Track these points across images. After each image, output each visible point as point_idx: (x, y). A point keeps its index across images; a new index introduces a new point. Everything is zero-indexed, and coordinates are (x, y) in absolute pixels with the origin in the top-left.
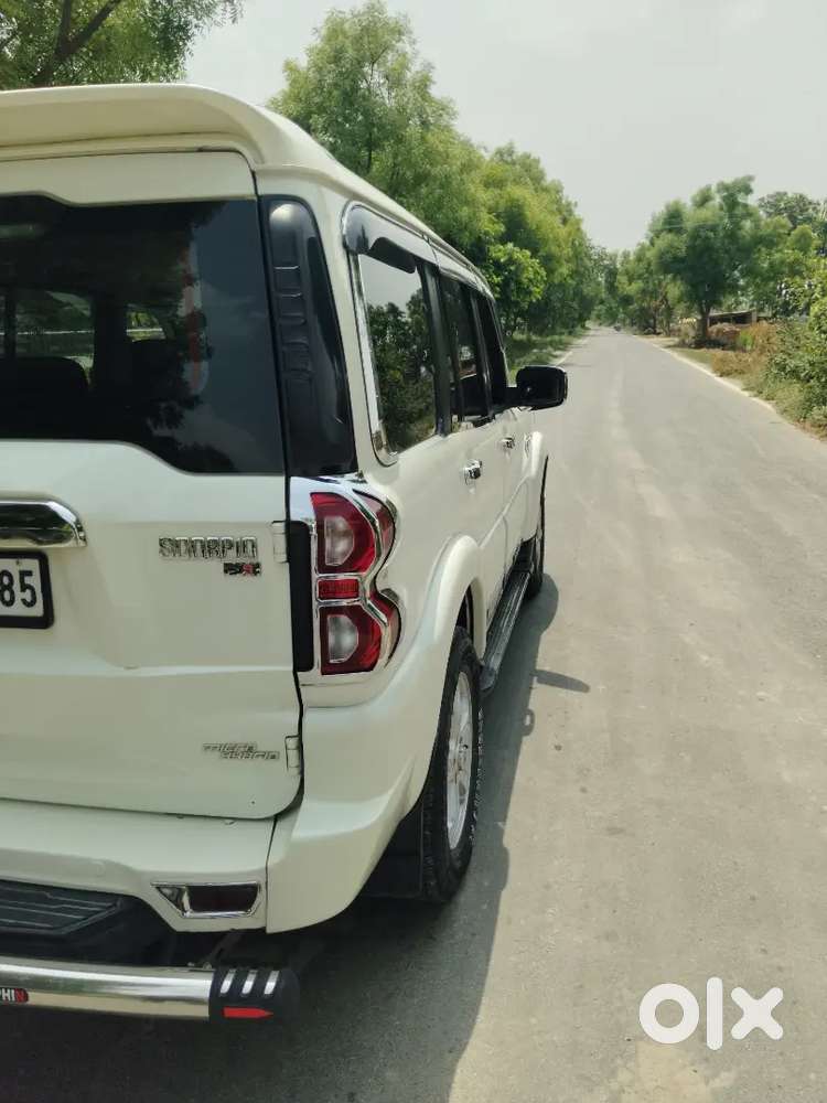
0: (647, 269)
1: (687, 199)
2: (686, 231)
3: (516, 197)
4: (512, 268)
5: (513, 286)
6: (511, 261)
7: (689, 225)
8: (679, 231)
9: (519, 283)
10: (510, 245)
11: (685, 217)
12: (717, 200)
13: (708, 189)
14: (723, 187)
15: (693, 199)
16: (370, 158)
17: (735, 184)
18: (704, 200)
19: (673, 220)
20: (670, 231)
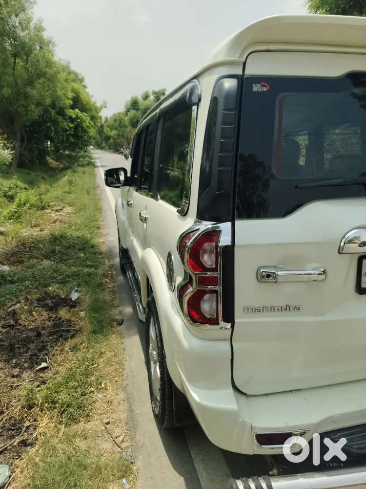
0: (119, 125)
1: (139, 95)
2: (141, 109)
3: (76, 88)
4: (79, 121)
5: (80, 129)
6: (77, 117)
7: (142, 107)
8: (137, 110)
9: (82, 128)
10: (77, 110)
11: (140, 104)
12: (152, 98)
13: (147, 92)
14: (155, 93)
15: (142, 96)
16: (15, 62)
17: (159, 92)
18: (146, 97)
19: (134, 104)
20: (134, 109)
